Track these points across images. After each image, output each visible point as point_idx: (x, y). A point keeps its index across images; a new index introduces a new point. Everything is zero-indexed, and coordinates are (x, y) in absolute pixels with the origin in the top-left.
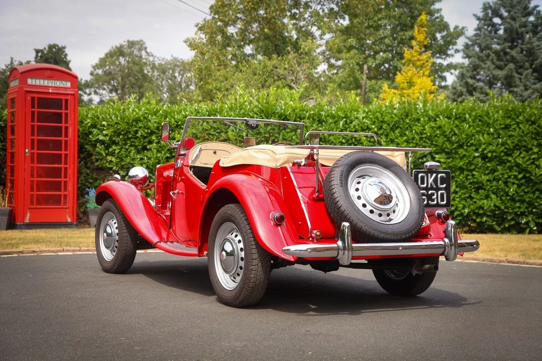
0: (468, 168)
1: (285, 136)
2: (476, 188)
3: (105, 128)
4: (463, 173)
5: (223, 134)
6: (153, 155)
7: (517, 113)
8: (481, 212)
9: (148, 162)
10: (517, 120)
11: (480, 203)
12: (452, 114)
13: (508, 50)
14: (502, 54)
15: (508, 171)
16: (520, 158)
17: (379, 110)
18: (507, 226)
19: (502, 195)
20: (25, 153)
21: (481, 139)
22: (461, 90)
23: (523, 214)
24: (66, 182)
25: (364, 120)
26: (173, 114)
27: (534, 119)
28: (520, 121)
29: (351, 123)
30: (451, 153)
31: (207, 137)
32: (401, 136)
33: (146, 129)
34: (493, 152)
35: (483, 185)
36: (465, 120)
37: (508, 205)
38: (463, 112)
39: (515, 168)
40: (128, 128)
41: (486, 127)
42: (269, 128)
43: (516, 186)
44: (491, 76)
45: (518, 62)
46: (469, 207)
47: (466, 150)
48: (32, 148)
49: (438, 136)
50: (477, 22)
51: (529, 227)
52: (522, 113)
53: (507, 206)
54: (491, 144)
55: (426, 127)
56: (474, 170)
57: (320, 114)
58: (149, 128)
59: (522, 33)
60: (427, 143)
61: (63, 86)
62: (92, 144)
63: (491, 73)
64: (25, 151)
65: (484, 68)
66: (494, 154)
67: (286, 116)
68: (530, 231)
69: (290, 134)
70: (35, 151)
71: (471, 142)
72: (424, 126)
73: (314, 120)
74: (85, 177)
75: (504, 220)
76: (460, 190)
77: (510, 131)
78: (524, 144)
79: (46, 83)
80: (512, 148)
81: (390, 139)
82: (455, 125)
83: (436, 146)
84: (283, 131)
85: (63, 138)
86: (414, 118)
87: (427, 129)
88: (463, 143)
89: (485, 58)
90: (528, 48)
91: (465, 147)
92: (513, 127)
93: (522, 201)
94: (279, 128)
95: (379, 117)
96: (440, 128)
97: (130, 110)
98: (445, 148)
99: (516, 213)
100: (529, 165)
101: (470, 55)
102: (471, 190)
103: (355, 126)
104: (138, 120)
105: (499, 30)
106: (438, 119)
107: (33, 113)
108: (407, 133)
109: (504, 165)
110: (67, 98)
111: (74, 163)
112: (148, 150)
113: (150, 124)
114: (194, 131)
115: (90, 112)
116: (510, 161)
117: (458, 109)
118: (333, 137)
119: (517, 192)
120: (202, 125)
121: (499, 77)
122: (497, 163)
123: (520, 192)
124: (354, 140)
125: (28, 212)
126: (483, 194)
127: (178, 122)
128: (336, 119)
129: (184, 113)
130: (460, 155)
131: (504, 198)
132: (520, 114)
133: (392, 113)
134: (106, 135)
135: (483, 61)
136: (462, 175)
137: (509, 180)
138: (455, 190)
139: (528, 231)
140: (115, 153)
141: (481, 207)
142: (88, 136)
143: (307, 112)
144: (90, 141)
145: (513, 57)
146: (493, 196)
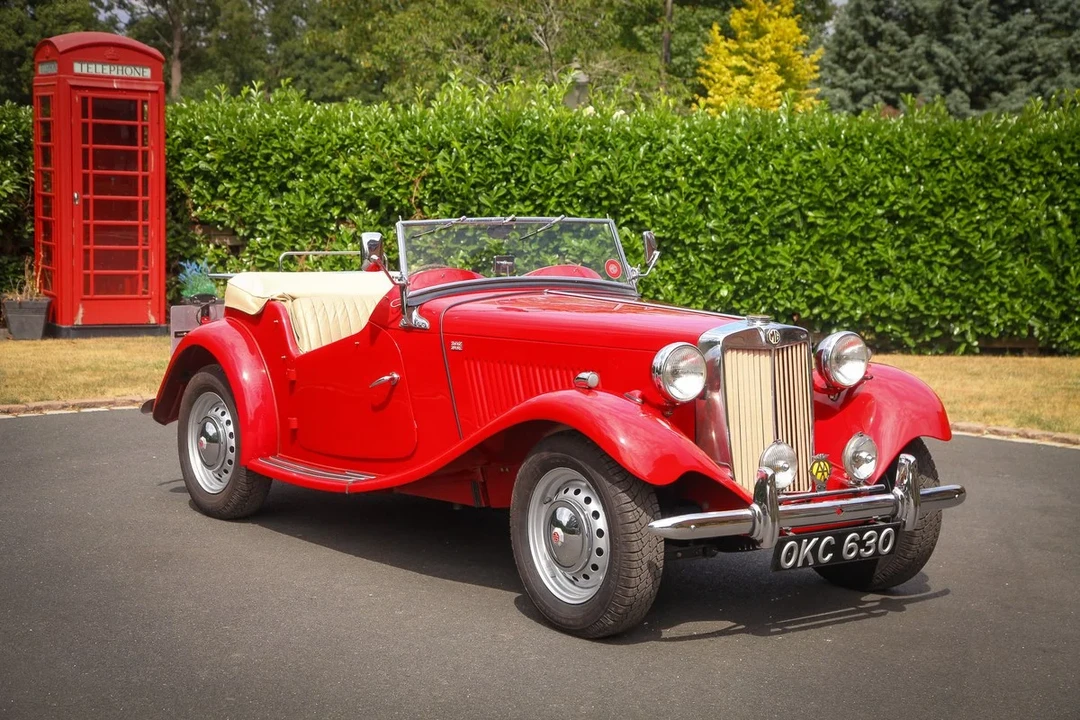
0: (865, 236)
1: (540, 171)
2: (876, 271)
3: (209, 149)
4: (856, 245)
5: (426, 165)
6: (300, 200)
7: (952, 138)
8: (884, 314)
9: (290, 214)
10: (953, 153)
11: (882, 299)
12: (839, 138)
15: (933, 243)
16: (954, 219)
17: (709, 128)
18: (928, 339)
19: (922, 286)
20: (73, 199)
21: (890, 184)
22: (853, 36)
23: (955, 318)
24: (146, 252)
25: (683, 146)
26: (334, 126)
27: (982, 151)
28: (957, 155)
29: (661, 148)
30: (836, 207)
31: (398, 170)
32: (749, 175)
33: (287, 151)
34: (907, 208)
35: (890, 266)
36: (862, 149)
37: (932, 303)
38: (858, 136)
39: (945, 237)
40: (252, 149)
41: (898, 163)
42: (512, 155)
43: (945, 269)
44: (911, 9)
46: (863, 306)
47: (861, 204)
48: (85, 190)
49: (814, 177)
51: (966, 341)
52: (962, 139)
53: (929, 305)
54: (906, 196)
55: (793, 161)
56: (874, 239)
57: (603, 132)
58: (291, 150)
60: (794, 190)
61: (137, 75)
62: (185, 178)
64: (73, 196)
66: (911, 213)
67: (542, 135)
68: (966, 348)
69: (550, 167)
70: (90, 196)
71: (871, 190)
72: (788, 160)
73: (592, 141)
74: (173, 237)
75: (923, 329)
76: (849, 275)
77: (940, 171)
78: (962, 195)
79: (106, 70)
80: (941, 201)
81: (729, 181)
82: (843, 159)
83: (810, 195)
84: (537, 162)
85: (139, 173)
86: (772, 144)
87: (795, 165)
88: (858, 192)
91: (861, 199)
92: (945, 164)
93: (956, 297)
94: (530, 158)
95: (710, 141)
96: (816, 163)
97: (255, 115)
98: (825, 200)
99: (943, 318)
100: (969, 233)
102: (868, 275)
103: (665, 157)
104: (270, 135)
106: (814, 147)
107: (85, 126)
108: (759, 170)
109: (927, 232)
110: (144, 97)
111: (159, 218)
112: (288, 191)
113: (293, 143)
114: (375, 158)
115: (179, 117)
116: (936, 226)
117: (850, 128)
118: (626, 176)
119: (946, 280)
120: (389, 148)
122: (916, 228)
123: (953, 281)
124: (664, 181)
125: (81, 306)
126: (889, 282)
127: (344, 141)
128: (633, 141)
129: (354, 124)
130: (850, 212)
131: (924, 291)
132: (959, 140)
133: (734, 133)
134: (212, 161)
136: (853, 248)
137: (933, 259)
138: (840, 275)
139: (962, 348)
140: (228, 195)
141: (884, 307)
142: (178, 162)
143: (580, 127)
144: (182, 172)
146: (905, 286)
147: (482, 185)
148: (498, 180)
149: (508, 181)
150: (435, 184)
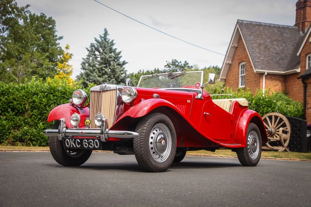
13: (104, 68)
14: (100, 70)
45: (108, 74)
50: (88, 52)
59: (110, 61)
63: (96, 79)
65: (93, 76)
89: (93, 71)
90: (113, 68)
101: (86, 68)
105: (98, 58)
121: (100, 81)
129: (6, 87)
135: (92, 72)
145: (106, 72)
147: (47, 105)
148: (52, 104)
149: (55, 104)
150: (32, 104)
